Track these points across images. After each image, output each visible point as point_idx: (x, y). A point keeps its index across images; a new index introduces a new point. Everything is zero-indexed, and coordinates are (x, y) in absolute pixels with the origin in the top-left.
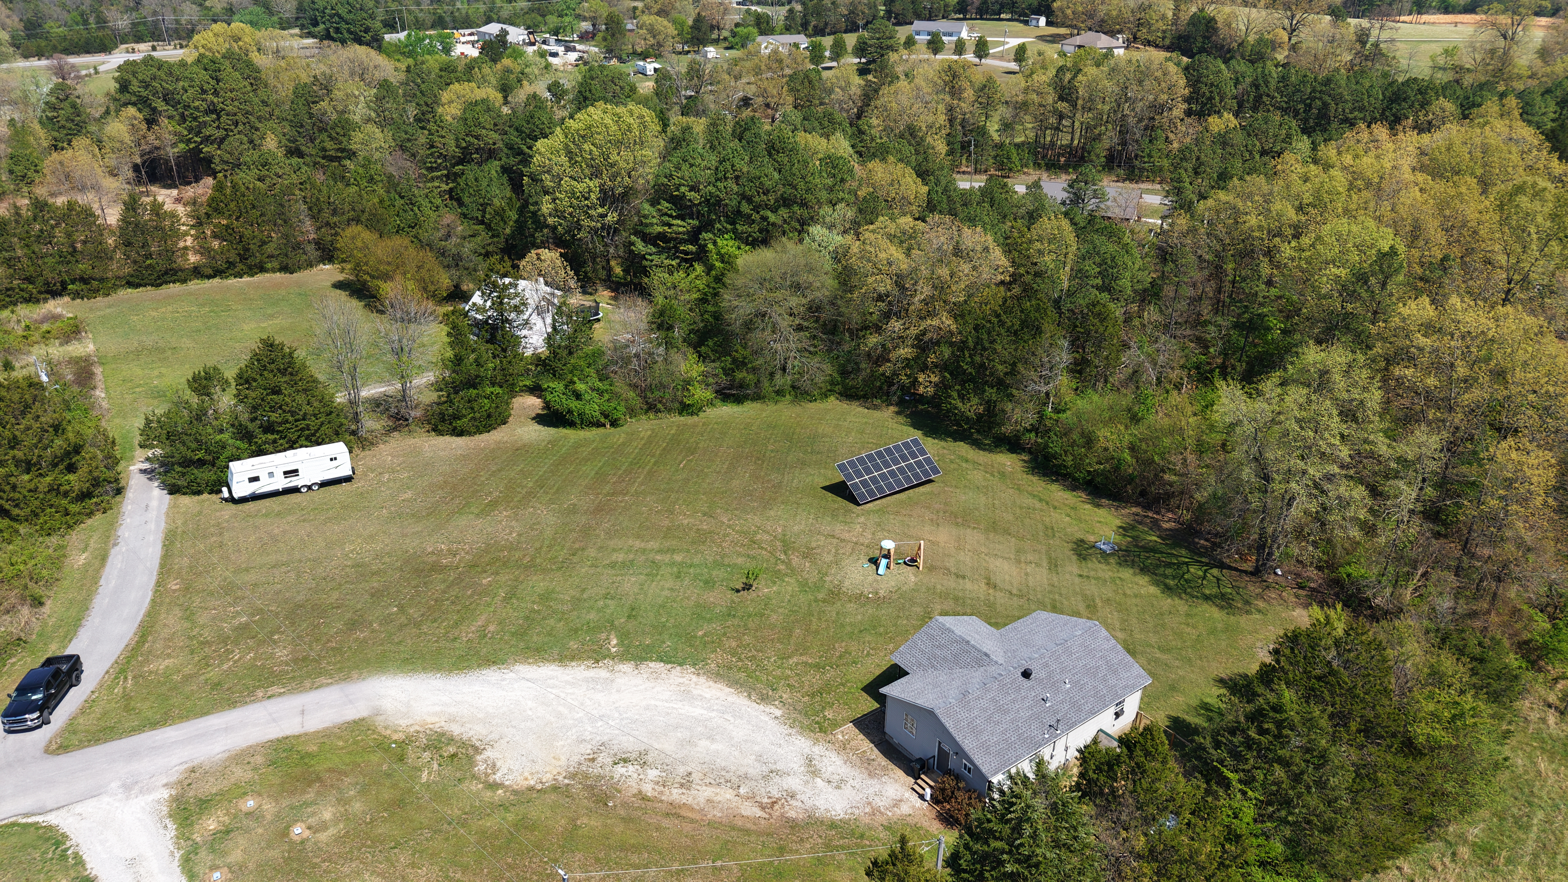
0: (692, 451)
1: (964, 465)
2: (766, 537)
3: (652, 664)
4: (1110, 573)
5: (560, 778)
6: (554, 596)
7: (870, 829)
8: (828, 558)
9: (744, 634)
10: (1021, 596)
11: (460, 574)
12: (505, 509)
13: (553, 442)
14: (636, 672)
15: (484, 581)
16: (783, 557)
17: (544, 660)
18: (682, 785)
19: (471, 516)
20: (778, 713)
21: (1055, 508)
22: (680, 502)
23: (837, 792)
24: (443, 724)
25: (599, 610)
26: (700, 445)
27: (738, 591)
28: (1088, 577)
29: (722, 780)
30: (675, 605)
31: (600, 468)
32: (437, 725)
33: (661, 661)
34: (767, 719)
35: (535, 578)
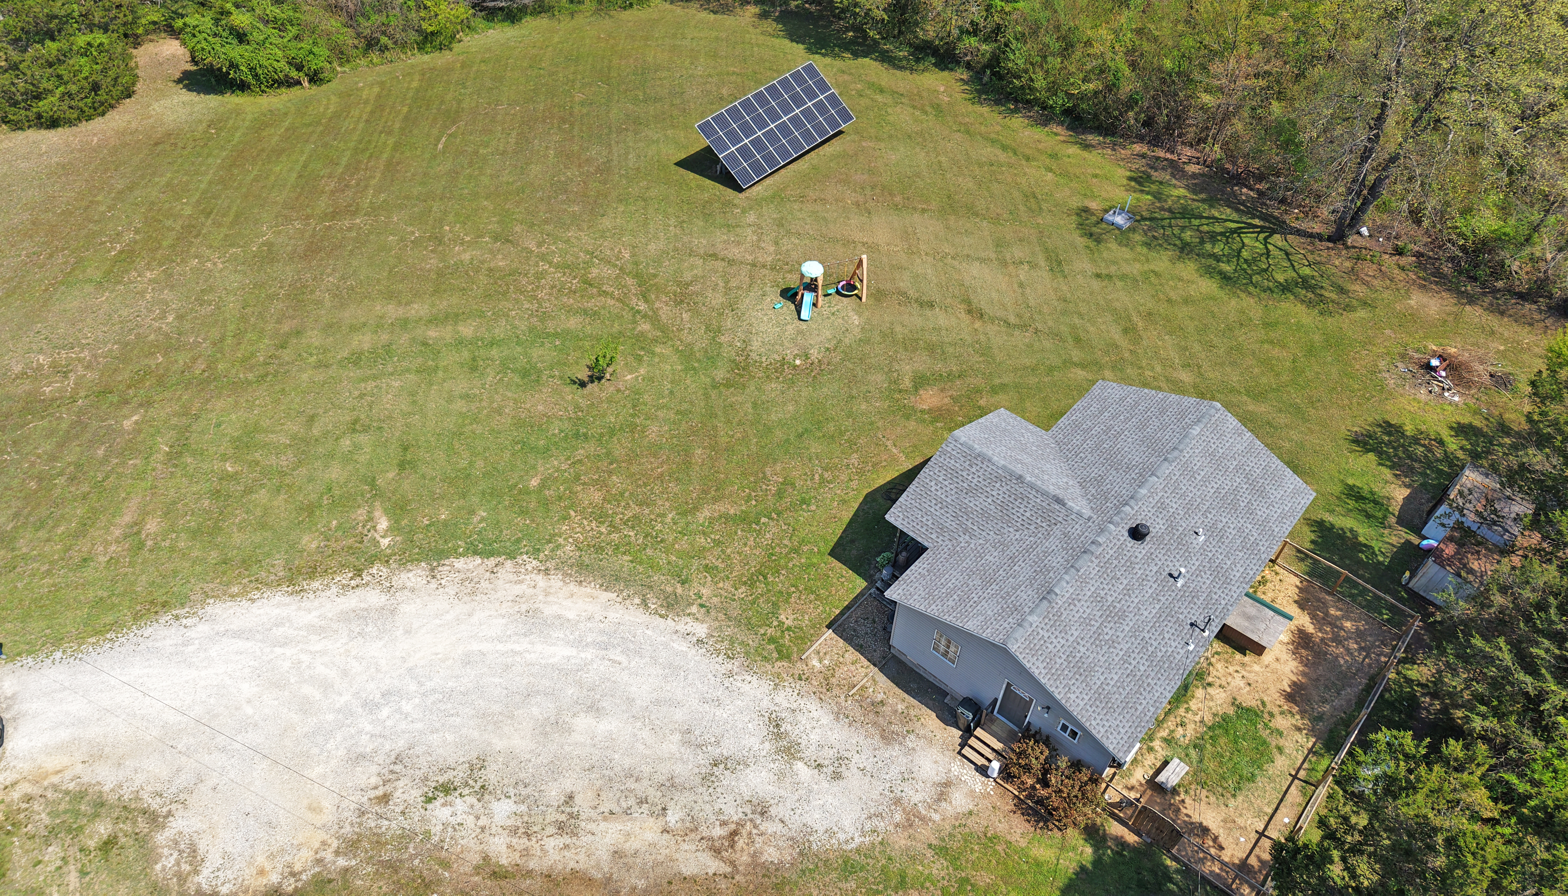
0: (452, 116)
1: (879, 98)
2: (608, 272)
3: (460, 563)
4: (1138, 266)
5: (329, 856)
6: (260, 437)
7: (913, 859)
8: (717, 299)
9: (610, 473)
10: (1024, 327)
11: (81, 412)
12: (149, 267)
13: (217, 123)
14: (434, 584)
15: (127, 424)
16: (642, 307)
17: (261, 584)
18: (561, 827)
19: (89, 288)
20: (701, 630)
21: (1028, 159)
22: (451, 218)
23: (837, 786)
24: (79, 769)
25: (348, 459)
26: (465, 105)
27: (583, 384)
28: (1109, 277)
29: (632, 801)
30: (479, 429)
31: (305, 166)
32: (68, 774)
33: (476, 553)
34: (681, 646)
35: (220, 404)
